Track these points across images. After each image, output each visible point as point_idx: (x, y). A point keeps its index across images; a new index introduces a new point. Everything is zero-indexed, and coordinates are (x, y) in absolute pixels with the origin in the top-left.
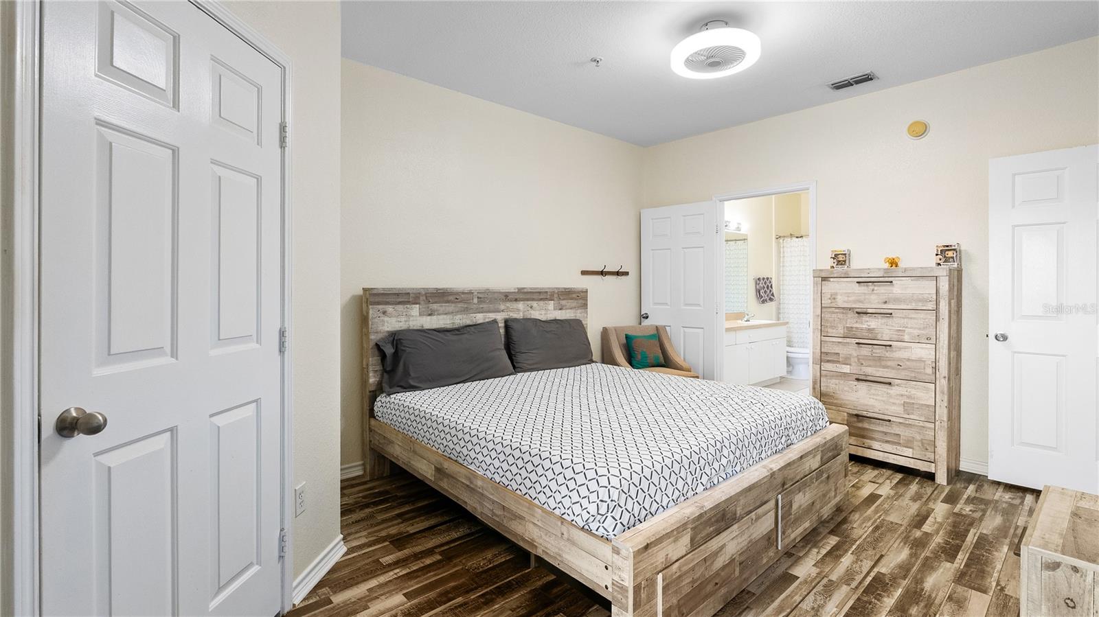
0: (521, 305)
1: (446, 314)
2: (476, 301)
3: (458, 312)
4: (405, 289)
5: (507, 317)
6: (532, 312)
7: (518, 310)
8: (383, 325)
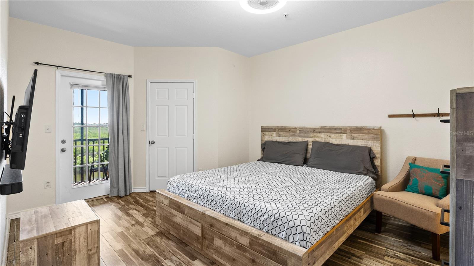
0: (323, 135)
1: (285, 136)
2: (298, 132)
3: (290, 136)
4: (271, 127)
5: (315, 140)
6: (330, 139)
7: (321, 138)
8: (265, 138)
